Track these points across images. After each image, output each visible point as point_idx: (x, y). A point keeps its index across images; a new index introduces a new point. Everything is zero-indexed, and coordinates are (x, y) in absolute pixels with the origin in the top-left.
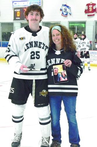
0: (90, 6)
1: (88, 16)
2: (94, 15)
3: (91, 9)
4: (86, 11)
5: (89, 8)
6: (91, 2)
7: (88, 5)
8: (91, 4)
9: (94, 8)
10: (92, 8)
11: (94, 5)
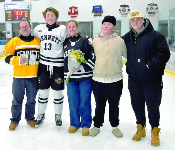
0: (73, 9)
1: (71, 17)
2: (76, 16)
3: (74, 12)
4: (70, 13)
5: (71, 10)
6: (74, 6)
7: (71, 8)
8: (73, 7)
9: (76, 11)
10: (75, 10)
11: (76, 8)
